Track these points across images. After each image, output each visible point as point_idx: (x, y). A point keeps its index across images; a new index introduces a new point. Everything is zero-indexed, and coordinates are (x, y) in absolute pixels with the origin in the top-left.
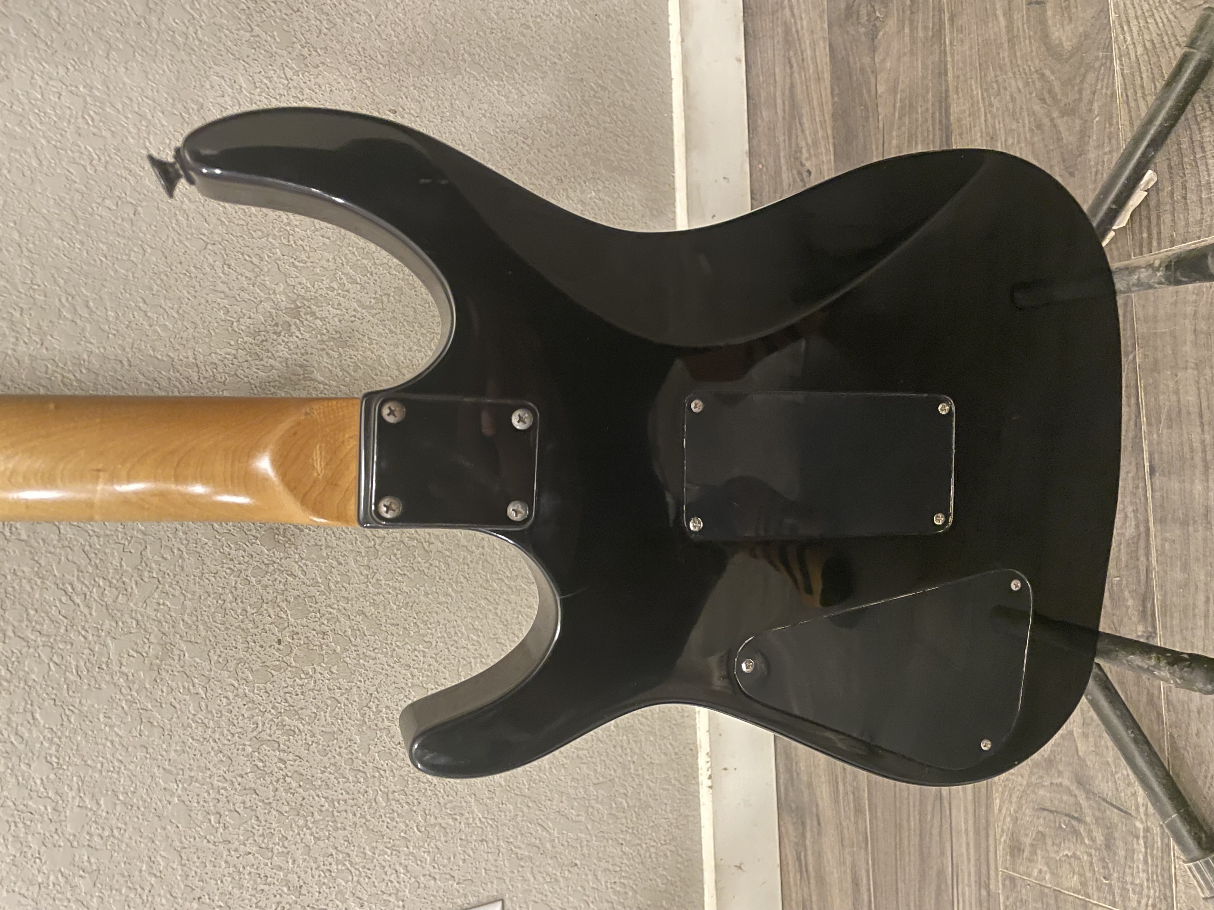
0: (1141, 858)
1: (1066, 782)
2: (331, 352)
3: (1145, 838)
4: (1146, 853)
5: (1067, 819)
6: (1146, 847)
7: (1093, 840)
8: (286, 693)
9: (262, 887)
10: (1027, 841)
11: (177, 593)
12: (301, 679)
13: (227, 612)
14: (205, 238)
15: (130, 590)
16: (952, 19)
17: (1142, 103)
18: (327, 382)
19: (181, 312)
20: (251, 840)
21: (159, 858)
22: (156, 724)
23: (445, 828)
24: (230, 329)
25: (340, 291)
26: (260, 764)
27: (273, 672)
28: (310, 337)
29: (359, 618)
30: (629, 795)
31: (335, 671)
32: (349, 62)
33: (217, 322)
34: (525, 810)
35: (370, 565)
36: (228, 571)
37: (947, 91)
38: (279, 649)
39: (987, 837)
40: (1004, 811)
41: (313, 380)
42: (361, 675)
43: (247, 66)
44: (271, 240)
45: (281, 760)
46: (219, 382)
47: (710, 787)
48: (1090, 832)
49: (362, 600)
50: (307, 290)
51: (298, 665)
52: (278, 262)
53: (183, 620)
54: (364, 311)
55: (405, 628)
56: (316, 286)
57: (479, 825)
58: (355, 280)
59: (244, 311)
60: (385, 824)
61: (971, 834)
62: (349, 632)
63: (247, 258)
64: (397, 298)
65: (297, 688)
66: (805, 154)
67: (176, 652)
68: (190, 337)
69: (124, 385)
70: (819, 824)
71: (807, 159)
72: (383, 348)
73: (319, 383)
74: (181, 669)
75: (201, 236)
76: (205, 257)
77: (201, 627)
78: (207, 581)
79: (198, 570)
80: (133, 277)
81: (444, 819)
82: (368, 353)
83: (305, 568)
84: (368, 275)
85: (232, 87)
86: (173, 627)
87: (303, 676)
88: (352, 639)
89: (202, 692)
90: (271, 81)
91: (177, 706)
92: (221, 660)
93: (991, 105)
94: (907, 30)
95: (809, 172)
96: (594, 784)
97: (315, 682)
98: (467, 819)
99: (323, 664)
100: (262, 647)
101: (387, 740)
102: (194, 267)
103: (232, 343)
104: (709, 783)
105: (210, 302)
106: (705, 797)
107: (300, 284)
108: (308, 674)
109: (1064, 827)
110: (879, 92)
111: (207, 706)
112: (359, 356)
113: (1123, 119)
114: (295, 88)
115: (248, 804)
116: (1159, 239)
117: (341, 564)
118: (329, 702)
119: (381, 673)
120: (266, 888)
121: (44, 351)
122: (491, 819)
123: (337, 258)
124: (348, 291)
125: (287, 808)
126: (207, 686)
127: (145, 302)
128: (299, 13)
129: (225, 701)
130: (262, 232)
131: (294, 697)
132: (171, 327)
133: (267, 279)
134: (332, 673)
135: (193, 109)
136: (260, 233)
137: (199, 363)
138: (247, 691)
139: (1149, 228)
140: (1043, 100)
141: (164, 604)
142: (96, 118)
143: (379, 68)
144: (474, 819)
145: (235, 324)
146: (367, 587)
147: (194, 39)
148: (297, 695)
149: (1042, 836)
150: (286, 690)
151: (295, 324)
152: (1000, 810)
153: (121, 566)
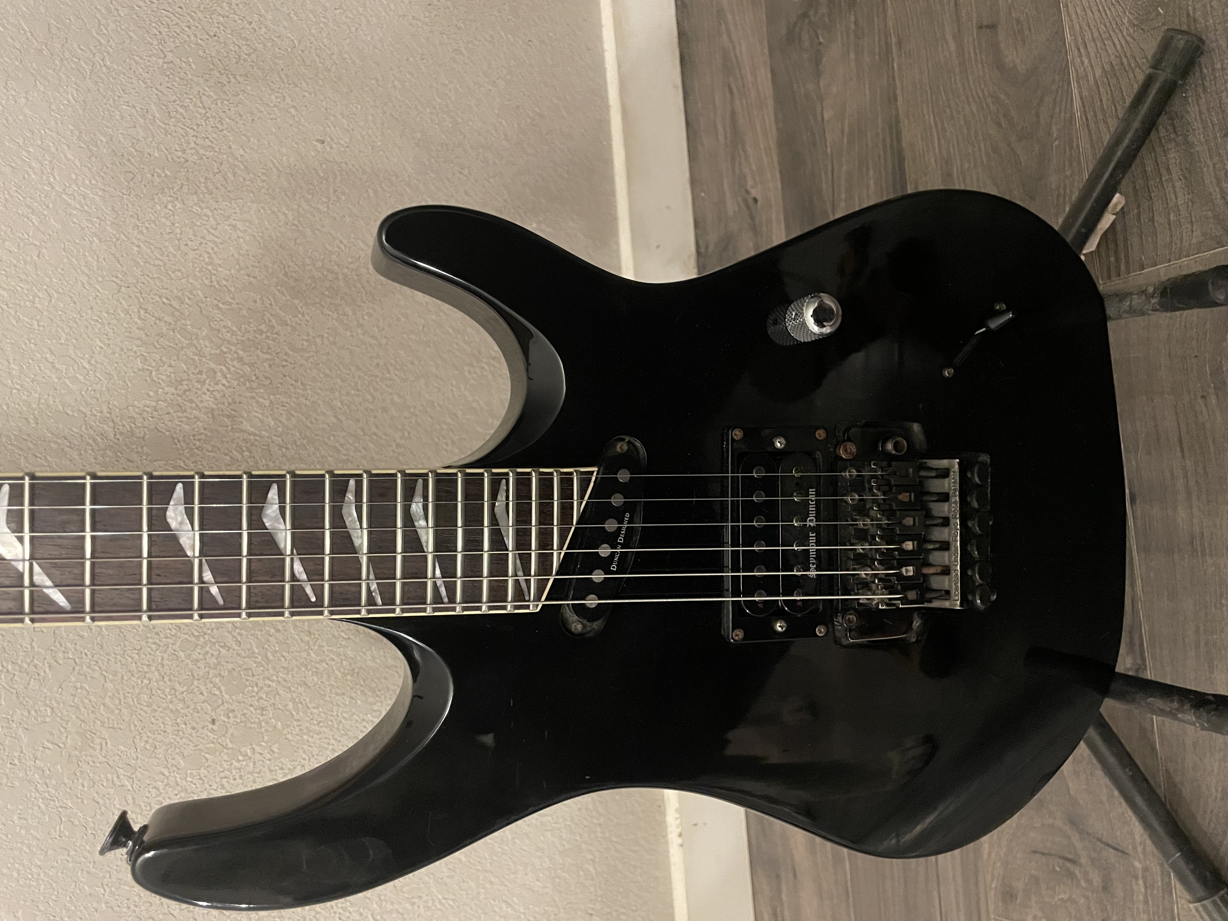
0: (1141, 898)
1: (1059, 823)
2: (261, 400)
3: (1145, 878)
4: (1146, 893)
5: (1061, 861)
6: (1146, 888)
7: (1089, 882)
8: (222, 778)
10: (1019, 885)
11: (96, 675)
12: (238, 761)
13: (154, 692)
14: (119, 282)
15: (42, 674)
16: (900, 44)
17: (1102, 127)
18: (257, 433)
19: (93, 362)
23: (402, 914)
24: (148, 378)
25: (269, 334)
27: (207, 756)
28: (238, 385)
29: (301, 689)
31: (276, 750)
32: (272, 90)
33: (134, 372)
34: (488, 886)
35: (311, 631)
36: (153, 646)
37: (897, 115)
38: (213, 729)
39: (977, 884)
40: (993, 856)
41: (242, 431)
42: (304, 752)
43: (159, 93)
44: (191, 281)
46: (138, 438)
47: (681, 845)
48: (1086, 873)
49: (303, 669)
50: (233, 334)
51: (235, 747)
52: (200, 304)
53: (104, 705)
54: (295, 355)
55: (351, 697)
56: (243, 329)
57: (439, 907)
58: (286, 322)
59: (164, 359)
60: (337, 915)
61: (959, 881)
62: (291, 706)
63: (165, 300)
64: (331, 339)
65: (234, 772)
66: (750, 182)
67: (98, 741)
68: (104, 389)
69: (30, 444)
70: (795, 876)
71: (752, 187)
72: (318, 394)
73: (249, 434)
74: (104, 760)
75: (114, 279)
76: (118, 300)
77: (125, 711)
78: (130, 659)
79: (119, 648)
80: (39, 325)
81: (400, 903)
82: (302, 399)
83: (239, 638)
84: (300, 316)
85: (144, 117)
86: (93, 712)
87: (240, 758)
88: (294, 713)
89: (127, 783)
90: (186, 111)
91: (101, 801)
92: (148, 747)
93: (944, 129)
94: (852, 56)
95: (755, 200)
97: (254, 763)
98: (426, 902)
99: (263, 744)
100: (193, 728)
102: (107, 312)
103: (151, 394)
104: (680, 841)
105: (125, 350)
106: (676, 855)
107: (225, 327)
108: (246, 755)
109: (1058, 869)
110: (826, 117)
111: (134, 799)
112: (292, 404)
113: (1084, 143)
114: (213, 117)
116: (1127, 263)
119: (327, 749)
122: (452, 900)
123: (265, 299)
124: (277, 333)
126: (134, 776)
127: (52, 353)
128: (216, 38)
129: (154, 791)
130: (182, 273)
131: (232, 781)
132: (81, 378)
133: (188, 322)
134: (273, 752)
135: (102, 141)
136: (179, 274)
137: (114, 418)
138: (178, 779)
139: (1116, 252)
140: (999, 124)
141: (82, 688)
143: (304, 96)
144: (433, 901)
145: (154, 373)
146: (309, 655)
148: (235, 779)
149: (1036, 880)
150: (222, 775)
151: (221, 371)
152: (989, 854)
153: (32, 648)
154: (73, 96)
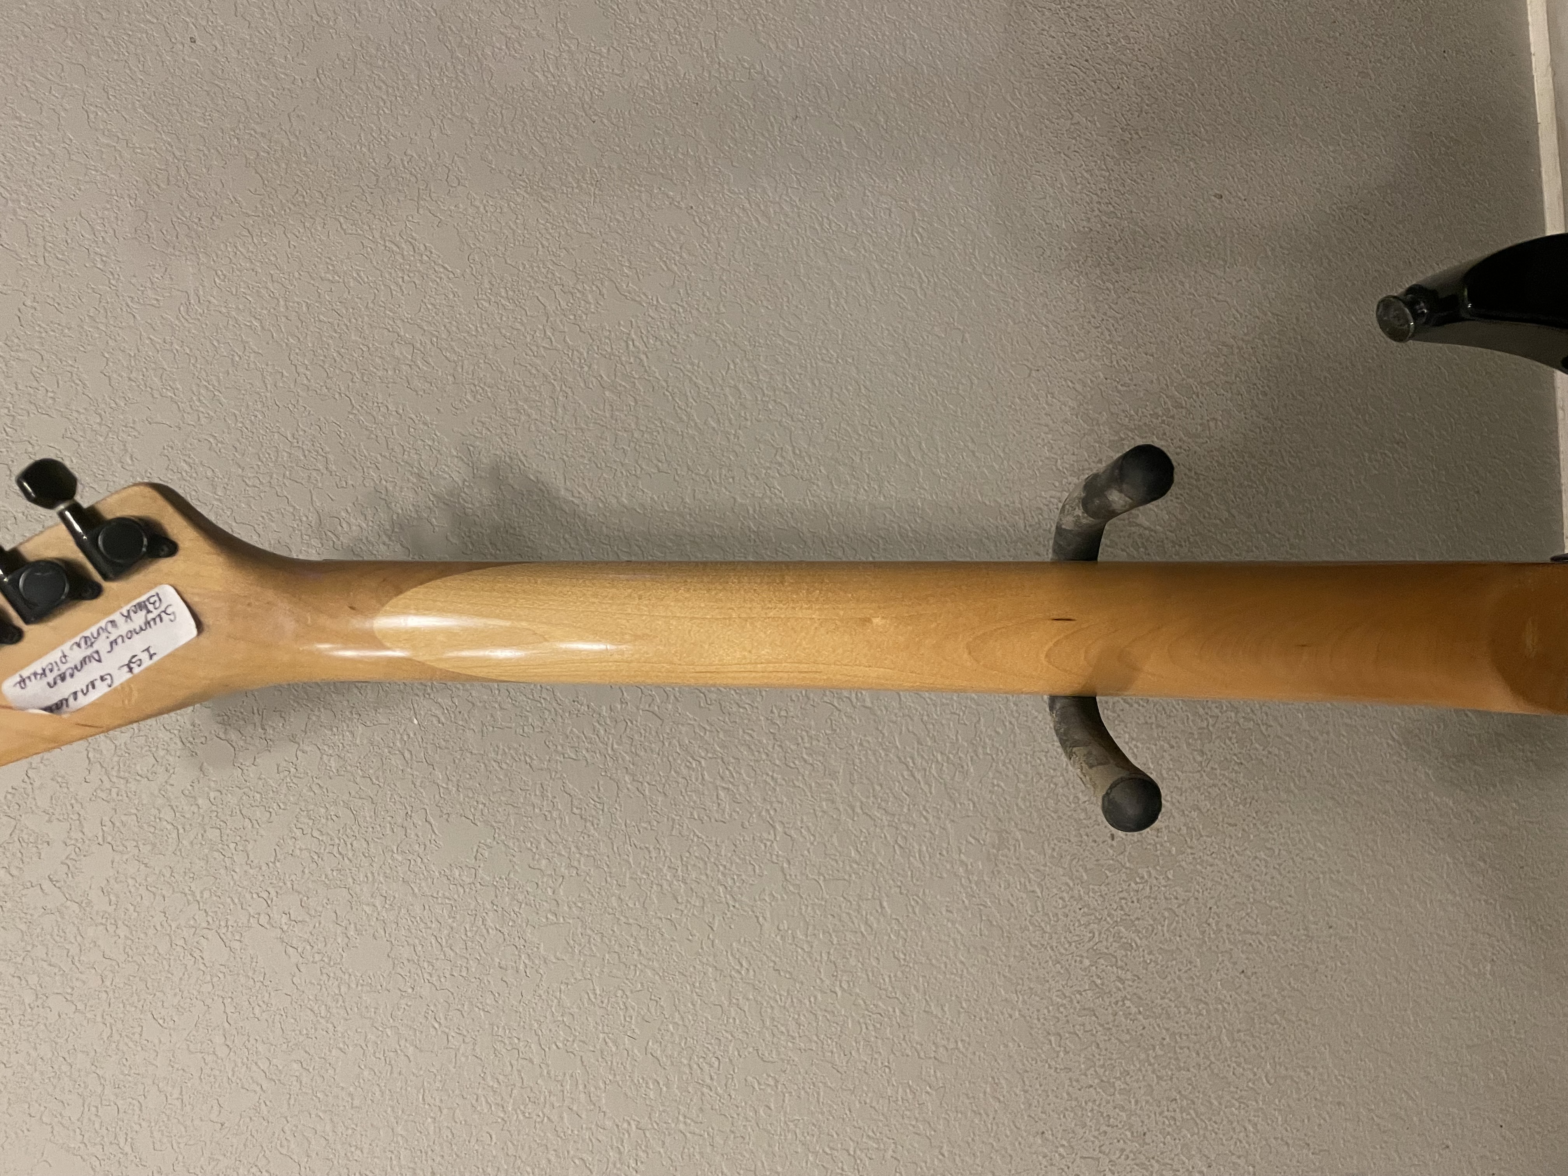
8: (1121, 899)
9: (1104, 1128)
11: (1010, 774)
12: (1136, 883)
13: (1059, 798)
14: (1029, 365)
15: (966, 767)
18: (1152, 527)
19: (1007, 450)
20: (1092, 1071)
21: (1003, 1081)
22: (995, 923)
23: (1297, 1083)
24: (1054, 467)
25: (1164, 418)
26: (1099, 982)
27: (1107, 872)
29: (1195, 814)
30: (1509, 1064)
31: (1170, 877)
32: (1171, 142)
33: (1042, 461)
34: (1388, 1070)
35: (1204, 750)
38: (1112, 845)
41: (1138, 525)
42: (1198, 884)
43: (1066, 158)
44: (1093, 361)
45: (1120, 979)
46: (1045, 530)
49: (1196, 792)
50: (1131, 418)
51: (1132, 867)
52: (1100, 386)
53: (1017, 805)
54: (1190, 440)
55: (1244, 830)
56: (1140, 414)
57: (1335, 1083)
58: (1181, 404)
60: (1232, 1069)
62: (1184, 830)
63: (1070, 384)
64: (1225, 423)
65: (1132, 894)
67: (1012, 842)
68: (1015, 478)
69: (954, 534)
72: (1211, 485)
73: (1145, 529)
74: (1017, 862)
75: (1026, 363)
76: (1029, 385)
77: (1035, 815)
78: (1038, 761)
79: (1030, 748)
80: (962, 413)
81: (1295, 1070)
83: (1135, 750)
84: (1194, 396)
85: (1053, 186)
86: (1008, 812)
87: (1138, 880)
88: (1188, 840)
89: (1038, 890)
90: (1091, 175)
91: (1015, 904)
92: (1055, 854)
96: (1468, 1047)
97: (1151, 888)
98: (1321, 1074)
99: (1158, 868)
100: (1095, 841)
101: (1230, 965)
102: (1019, 398)
105: (1034, 438)
107: (1124, 411)
108: (1142, 878)
111: (1043, 906)
112: (1185, 495)
114: (1116, 179)
115: (1088, 1028)
117: (1172, 747)
118: (1166, 914)
119: (1220, 884)
120: (1109, 1129)
121: (882, 499)
122: (1349, 1078)
123: (1161, 379)
124: (1173, 417)
125: (1128, 1037)
126: (1043, 883)
127: (973, 441)
128: (1119, 90)
129: (1060, 901)
130: (1085, 352)
131: (1129, 904)
132: (997, 467)
134: (1168, 879)
135: (1016, 215)
136: (1083, 354)
138: (1082, 893)
141: (998, 785)
142: (925, 235)
143: (1203, 146)
144: (1329, 1076)
146: (1202, 776)
147: (1016, 135)
148: (1133, 902)
150: (1121, 895)
153: (957, 739)
154: (991, 169)
